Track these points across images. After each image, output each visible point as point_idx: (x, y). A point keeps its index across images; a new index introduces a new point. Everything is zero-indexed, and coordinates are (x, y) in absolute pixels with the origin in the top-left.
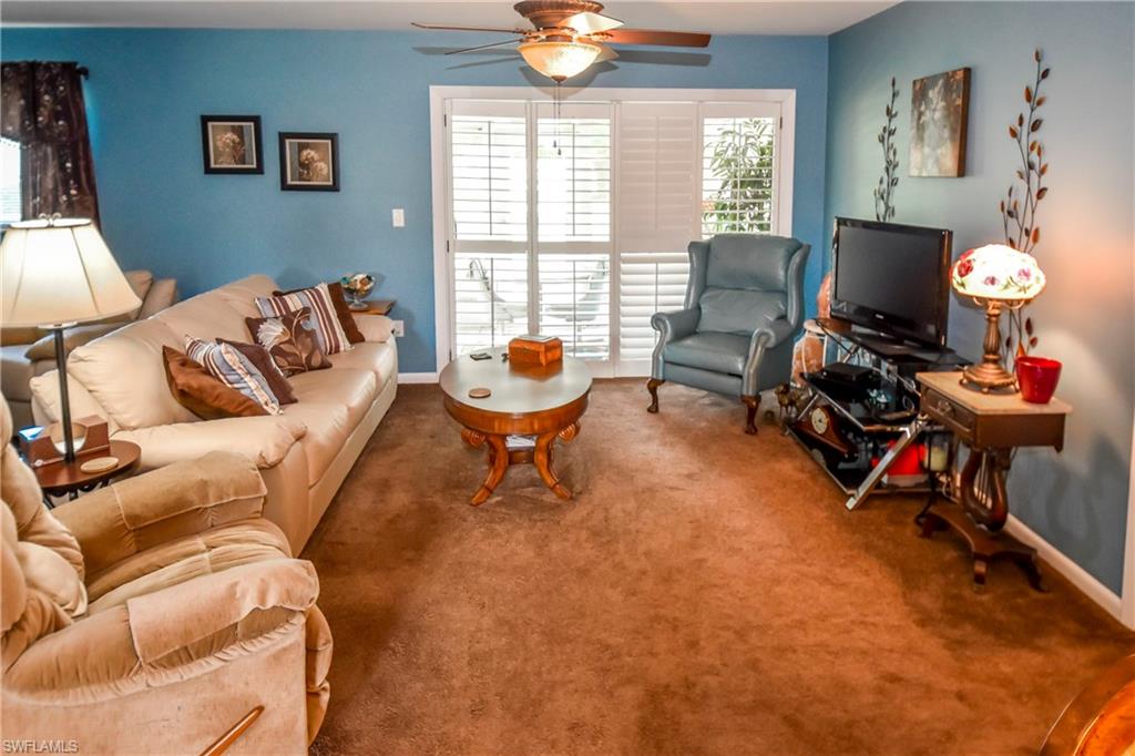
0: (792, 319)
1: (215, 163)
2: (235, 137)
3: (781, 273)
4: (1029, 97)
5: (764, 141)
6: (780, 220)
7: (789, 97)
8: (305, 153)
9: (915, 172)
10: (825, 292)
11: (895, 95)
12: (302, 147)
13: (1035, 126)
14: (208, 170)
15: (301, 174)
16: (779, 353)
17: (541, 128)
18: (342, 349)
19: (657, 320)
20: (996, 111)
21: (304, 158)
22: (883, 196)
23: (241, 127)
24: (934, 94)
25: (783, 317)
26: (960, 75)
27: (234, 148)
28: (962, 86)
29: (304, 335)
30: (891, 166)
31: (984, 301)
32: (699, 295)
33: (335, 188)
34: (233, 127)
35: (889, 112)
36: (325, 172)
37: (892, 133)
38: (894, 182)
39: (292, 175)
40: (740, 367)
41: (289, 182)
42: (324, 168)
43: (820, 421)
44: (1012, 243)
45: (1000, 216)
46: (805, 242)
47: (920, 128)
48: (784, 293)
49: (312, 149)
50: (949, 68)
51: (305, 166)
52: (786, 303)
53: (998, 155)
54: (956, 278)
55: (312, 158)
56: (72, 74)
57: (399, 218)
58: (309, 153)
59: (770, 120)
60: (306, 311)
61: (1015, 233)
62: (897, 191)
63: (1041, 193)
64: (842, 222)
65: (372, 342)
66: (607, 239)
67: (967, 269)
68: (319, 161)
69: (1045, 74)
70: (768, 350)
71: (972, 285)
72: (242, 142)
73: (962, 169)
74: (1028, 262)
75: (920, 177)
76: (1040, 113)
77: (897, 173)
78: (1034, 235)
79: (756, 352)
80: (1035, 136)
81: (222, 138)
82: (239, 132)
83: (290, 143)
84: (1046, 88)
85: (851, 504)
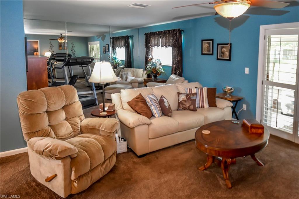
1: (204, 52)
2: (208, 45)
8: (223, 49)
12: (222, 48)
14: (202, 54)
15: (222, 55)
18: (205, 107)
21: (222, 51)
23: (209, 42)
27: (208, 48)
29: (190, 100)
33: (230, 60)
34: (208, 42)
36: (227, 55)
39: (220, 56)
41: (219, 58)
42: (227, 54)
49: (225, 48)
51: (223, 53)
55: (225, 51)
56: (180, 31)
57: (247, 71)
58: (224, 49)
60: (196, 94)
65: (219, 108)
68: (226, 52)
72: (209, 47)
81: (205, 45)
82: (209, 43)
83: (220, 47)
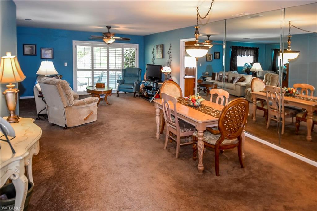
0: (140, 81)
2: (31, 48)
3: (138, 74)
4: (169, 49)
5: (133, 52)
6: (136, 65)
7: (138, 45)
8: (46, 52)
9: (157, 58)
10: (145, 76)
11: (154, 47)
12: (46, 50)
13: (170, 52)
16: (138, 86)
17: (94, 49)
19: (118, 81)
20: (167, 50)
22: (153, 61)
24: (159, 47)
25: (138, 80)
26: (162, 45)
27: (30, 50)
28: (163, 47)
30: (154, 57)
31: (165, 73)
32: (124, 78)
34: (30, 46)
35: (153, 49)
36: (50, 55)
37: (154, 52)
38: (154, 59)
40: (133, 88)
43: (145, 94)
44: (168, 67)
45: (167, 63)
46: (141, 69)
47: (158, 52)
48: (138, 77)
49: (48, 51)
50: (161, 44)
51: (46, 54)
52: (139, 78)
53: (167, 56)
54: (162, 70)
57: (66, 64)
59: (134, 49)
61: (169, 65)
62: (155, 60)
63: (171, 60)
64: (147, 65)
66: (107, 68)
67: (163, 69)
69: (171, 46)
70: (137, 85)
71: (163, 71)
73: (163, 57)
74: (169, 68)
75: (158, 59)
76: (171, 51)
77: (155, 58)
78: (170, 65)
79: (135, 85)
80: (170, 54)
81: (28, 49)
83: (43, 50)
84: (171, 48)
85: (150, 102)
